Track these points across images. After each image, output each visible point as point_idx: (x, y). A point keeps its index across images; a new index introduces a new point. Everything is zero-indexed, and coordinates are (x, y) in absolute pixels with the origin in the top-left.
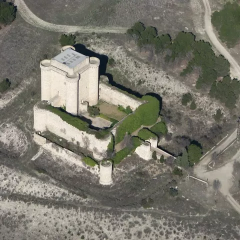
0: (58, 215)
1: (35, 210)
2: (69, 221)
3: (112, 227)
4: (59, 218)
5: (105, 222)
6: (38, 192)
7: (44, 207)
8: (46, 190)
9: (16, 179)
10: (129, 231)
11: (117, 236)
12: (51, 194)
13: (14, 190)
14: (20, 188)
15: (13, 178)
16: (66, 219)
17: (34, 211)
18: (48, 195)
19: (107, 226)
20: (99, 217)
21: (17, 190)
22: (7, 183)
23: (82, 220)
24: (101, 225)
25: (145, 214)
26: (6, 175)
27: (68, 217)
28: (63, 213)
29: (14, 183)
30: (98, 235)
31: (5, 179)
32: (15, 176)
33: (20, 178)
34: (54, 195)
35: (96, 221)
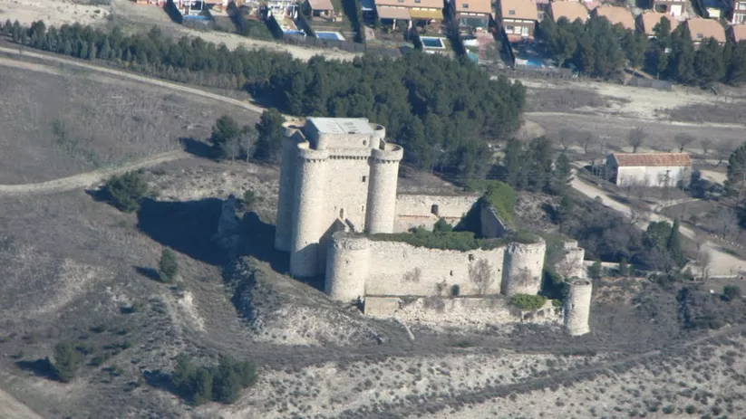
0: (583, 395)
1: (532, 403)
2: (612, 397)
3: (699, 375)
4: (588, 399)
5: (680, 371)
6: (501, 377)
7: (544, 391)
8: (511, 367)
9: (438, 369)
10: (732, 370)
11: (722, 386)
12: (527, 372)
13: (451, 390)
14: (459, 382)
15: (431, 371)
16: (602, 396)
17: (532, 406)
18: (523, 374)
19: (690, 378)
20: (661, 369)
21: (457, 388)
22: (428, 383)
23: (633, 386)
24: (678, 380)
25: (731, 337)
26: (411, 371)
27: (602, 391)
28: (587, 388)
29: (439, 378)
30: (689, 396)
31: (419, 378)
32: (432, 365)
33: (444, 365)
34: (533, 370)
35: (661, 377)
